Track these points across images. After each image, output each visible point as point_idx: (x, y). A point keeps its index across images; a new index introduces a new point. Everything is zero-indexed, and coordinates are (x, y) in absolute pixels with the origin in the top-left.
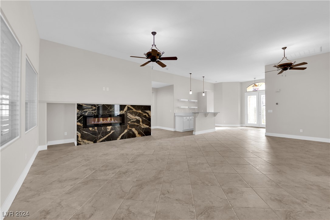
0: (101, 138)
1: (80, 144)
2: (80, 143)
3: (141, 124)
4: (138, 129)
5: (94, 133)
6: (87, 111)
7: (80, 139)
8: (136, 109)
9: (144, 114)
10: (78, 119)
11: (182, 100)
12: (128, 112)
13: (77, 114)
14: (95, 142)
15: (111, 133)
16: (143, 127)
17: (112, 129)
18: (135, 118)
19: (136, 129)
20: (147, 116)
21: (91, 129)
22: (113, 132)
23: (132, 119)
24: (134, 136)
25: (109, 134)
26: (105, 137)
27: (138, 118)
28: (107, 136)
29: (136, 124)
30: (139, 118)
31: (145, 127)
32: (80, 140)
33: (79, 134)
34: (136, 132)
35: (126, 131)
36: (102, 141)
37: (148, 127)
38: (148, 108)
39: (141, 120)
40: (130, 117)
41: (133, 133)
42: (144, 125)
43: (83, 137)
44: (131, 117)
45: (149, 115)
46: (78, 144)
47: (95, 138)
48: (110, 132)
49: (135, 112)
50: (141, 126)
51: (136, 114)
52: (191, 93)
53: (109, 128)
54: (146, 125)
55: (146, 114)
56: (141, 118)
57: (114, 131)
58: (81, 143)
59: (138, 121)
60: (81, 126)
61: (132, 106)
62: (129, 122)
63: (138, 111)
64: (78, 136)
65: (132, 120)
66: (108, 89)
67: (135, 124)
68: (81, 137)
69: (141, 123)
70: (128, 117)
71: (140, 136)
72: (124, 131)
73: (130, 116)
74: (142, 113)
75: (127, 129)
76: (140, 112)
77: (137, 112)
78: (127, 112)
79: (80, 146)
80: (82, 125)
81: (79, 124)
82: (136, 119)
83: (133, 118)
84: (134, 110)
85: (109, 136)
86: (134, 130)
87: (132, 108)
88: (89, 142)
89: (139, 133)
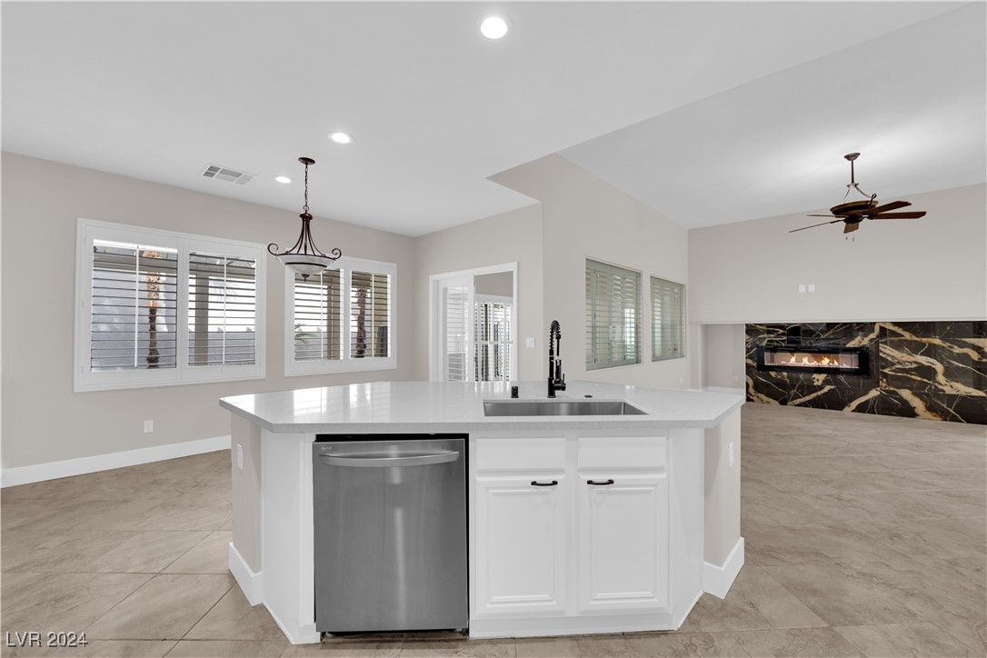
0: (796, 397)
1: (753, 401)
2: (751, 397)
3: (943, 382)
4: (927, 395)
5: (781, 383)
6: (764, 338)
7: (751, 390)
8: (915, 333)
9: (957, 350)
10: (747, 352)
12: (882, 343)
13: (747, 343)
14: (784, 402)
15: (826, 390)
16: (951, 392)
17: (826, 382)
18: (912, 359)
19: (915, 394)
21: (773, 374)
22: (831, 390)
23: (899, 363)
24: (909, 412)
25: (819, 393)
26: (807, 398)
27: (924, 360)
28: (814, 395)
29: (919, 379)
30: (932, 360)
31: (962, 393)
32: (753, 394)
33: (751, 382)
34: (918, 404)
35: (874, 393)
36: (800, 405)
37: (978, 393)
39: (939, 367)
40: (888, 355)
41: (905, 402)
43: (759, 387)
44: (892, 357)
45: (985, 354)
46: (749, 400)
47: (783, 394)
48: (821, 388)
49: (911, 341)
50: (940, 387)
51: (915, 348)
53: (819, 379)
54: (969, 385)
55: (965, 350)
56: (942, 362)
57: (833, 387)
58: (755, 398)
59: (925, 371)
60: (753, 367)
61: (895, 324)
62: (886, 371)
63: (924, 340)
64: (747, 385)
65: (898, 366)
66: (812, 288)
67: (913, 377)
68: (754, 388)
69: (941, 378)
70: (881, 354)
71: (939, 418)
72: (866, 393)
73: (892, 354)
74: (946, 345)
75: (878, 389)
76: (937, 341)
77: (923, 344)
78: (877, 343)
79: (751, 403)
80: (755, 364)
81: (750, 361)
82: (915, 362)
83: (903, 359)
84: (907, 336)
85: (818, 397)
86: (906, 394)
87: (899, 330)
88: (770, 400)
89: (932, 408)
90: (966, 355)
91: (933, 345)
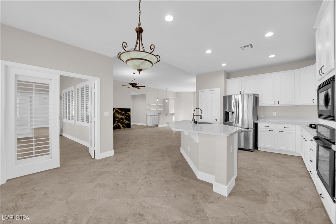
8: (121, 111)
9: (126, 114)
11: (152, 104)
16: (125, 122)
19: (121, 124)
20: (128, 115)
24: (120, 128)
27: (122, 116)
31: (127, 123)
34: (121, 126)
35: (115, 125)
38: (129, 110)
39: (124, 118)
41: (119, 126)
42: (126, 121)
45: (129, 115)
51: (121, 114)
52: (158, 100)
54: (127, 121)
55: (127, 114)
59: (122, 119)
61: (118, 109)
62: (117, 119)
69: (124, 120)
71: (124, 128)
74: (125, 113)
76: (124, 112)
77: (122, 113)
78: (115, 113)
83: (119, 116)
84: (120, 111)
86: (119, 124)
87: (118, 110)
89: (123, 126)
90: (127, 115)
91: (123, 113)
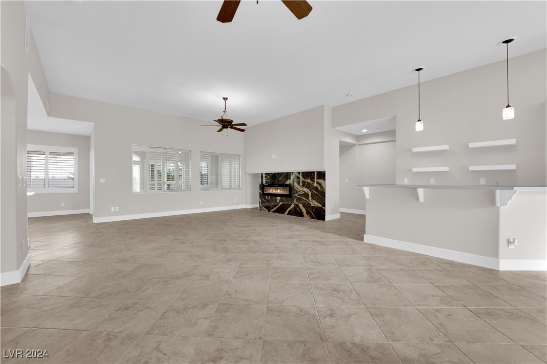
0: (272, 208)
3: (311, 200)
4: (306, 206)
5: (269, 202)
9: (314, 185)
10: (260, 187)
14: (269, 211)
15: (280, 205)
16: (312, 205)
17: (280, 201)
18: (303, 189)
19: (304, 206)
20: (319, 188)
21: (266, 197)
22: (281, 204)
23: (299, 191)
24: (301, 215)
26: (275, 208)
27: (306, 190)
28: (277, 207)
29: (304, 199)
30: (308, 190)
31: (315, 205)
32: (261, 206)
33: (261, 201)
34: (304, 210)
35: (293, 206)
36: (273, 212)
37: (320, 205)
38: (322, 175)
39: (310, 193)
41: (301, 210)
42: (314, 202)
43: (263, 204)
44: (298, 189)
45: (322, 187)
46: (260, 210)
47: (269, 207)
48: (279, 203)
49: (302, 181)
50: (310, 203)
51: (304, 184)
53: (278, 199)
54: (317, 202)
55: (317, 185)
56: (310, 191)
58: (262, 209)
59: (306, 195)
60: (261, 194)
62: (296, 195)
63: (306, 180)
65: (299, 193)
69: (310, 198)
70: (295, 187)
71: (309, 217)
72: (290, 206)
73: (297, 187)
74: (312, 183)
75: (294, 204)
76: (309, 181)
78: (294, 182)
81: (260, 191)
82: (304, 191)
83: (301, 189)
84: (302, 178)
86: (301, 206)
88: (266, 209)
89: (308, 213)
90: (317, 187)
91: (308, 183)
